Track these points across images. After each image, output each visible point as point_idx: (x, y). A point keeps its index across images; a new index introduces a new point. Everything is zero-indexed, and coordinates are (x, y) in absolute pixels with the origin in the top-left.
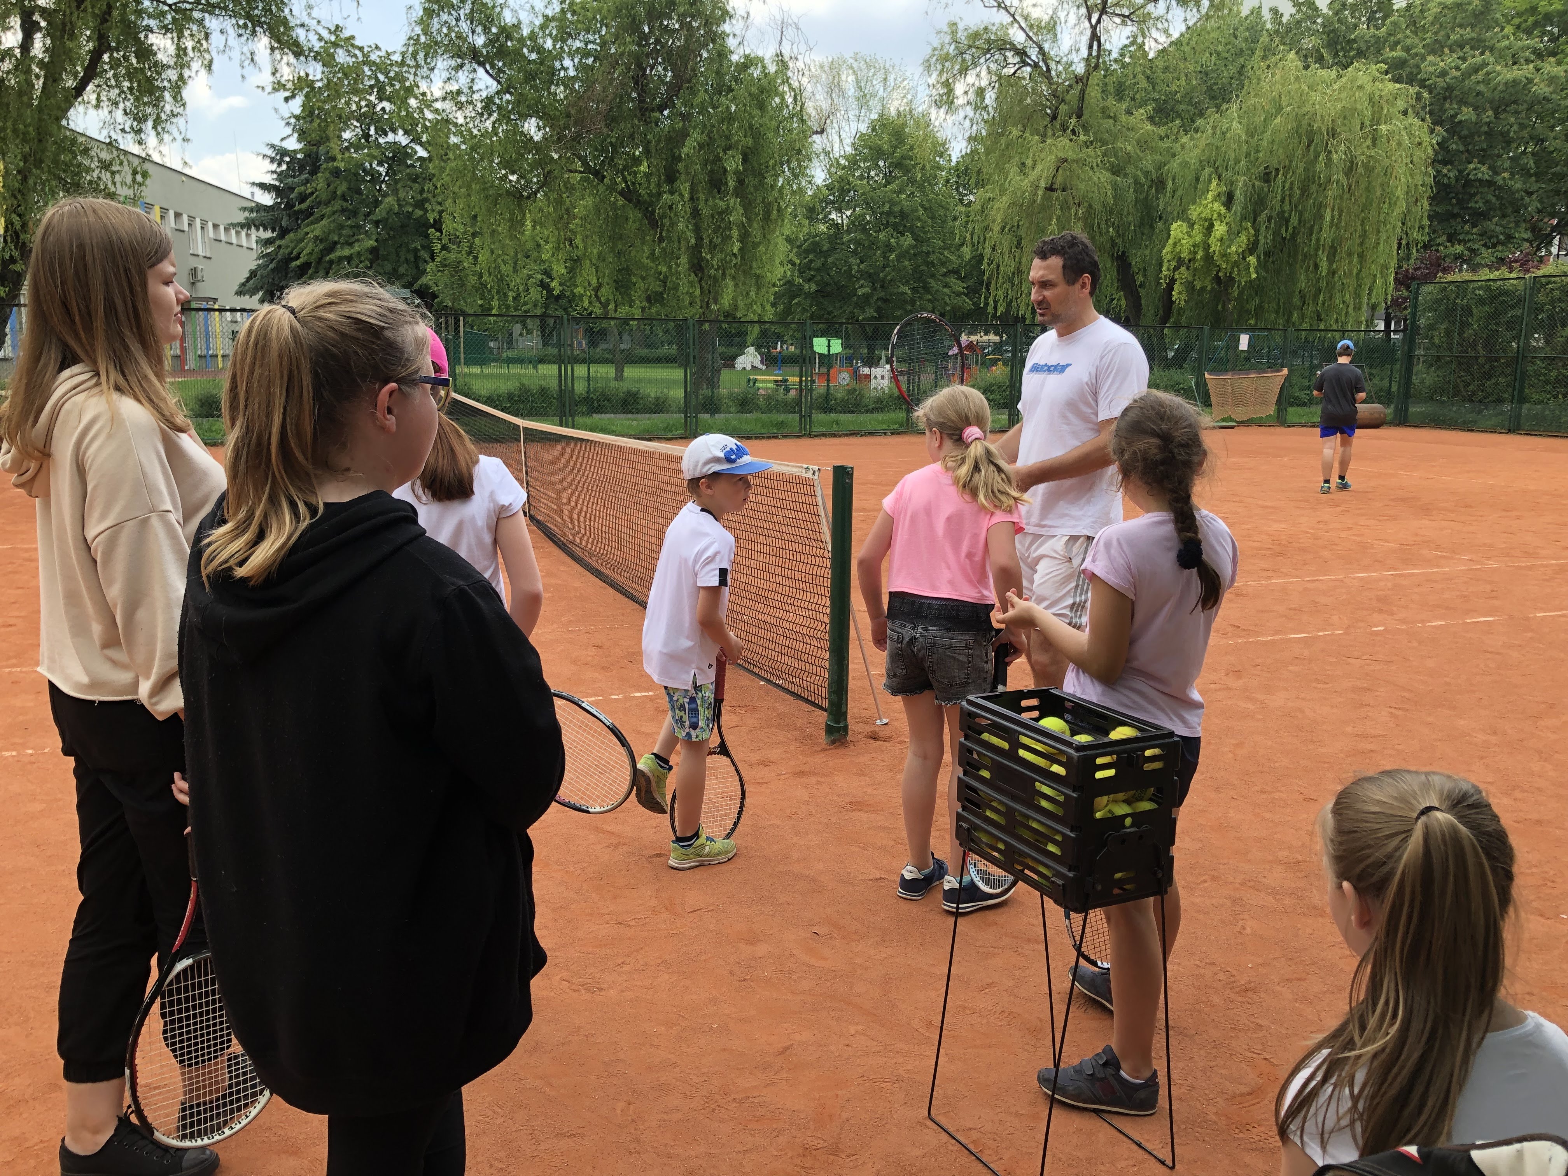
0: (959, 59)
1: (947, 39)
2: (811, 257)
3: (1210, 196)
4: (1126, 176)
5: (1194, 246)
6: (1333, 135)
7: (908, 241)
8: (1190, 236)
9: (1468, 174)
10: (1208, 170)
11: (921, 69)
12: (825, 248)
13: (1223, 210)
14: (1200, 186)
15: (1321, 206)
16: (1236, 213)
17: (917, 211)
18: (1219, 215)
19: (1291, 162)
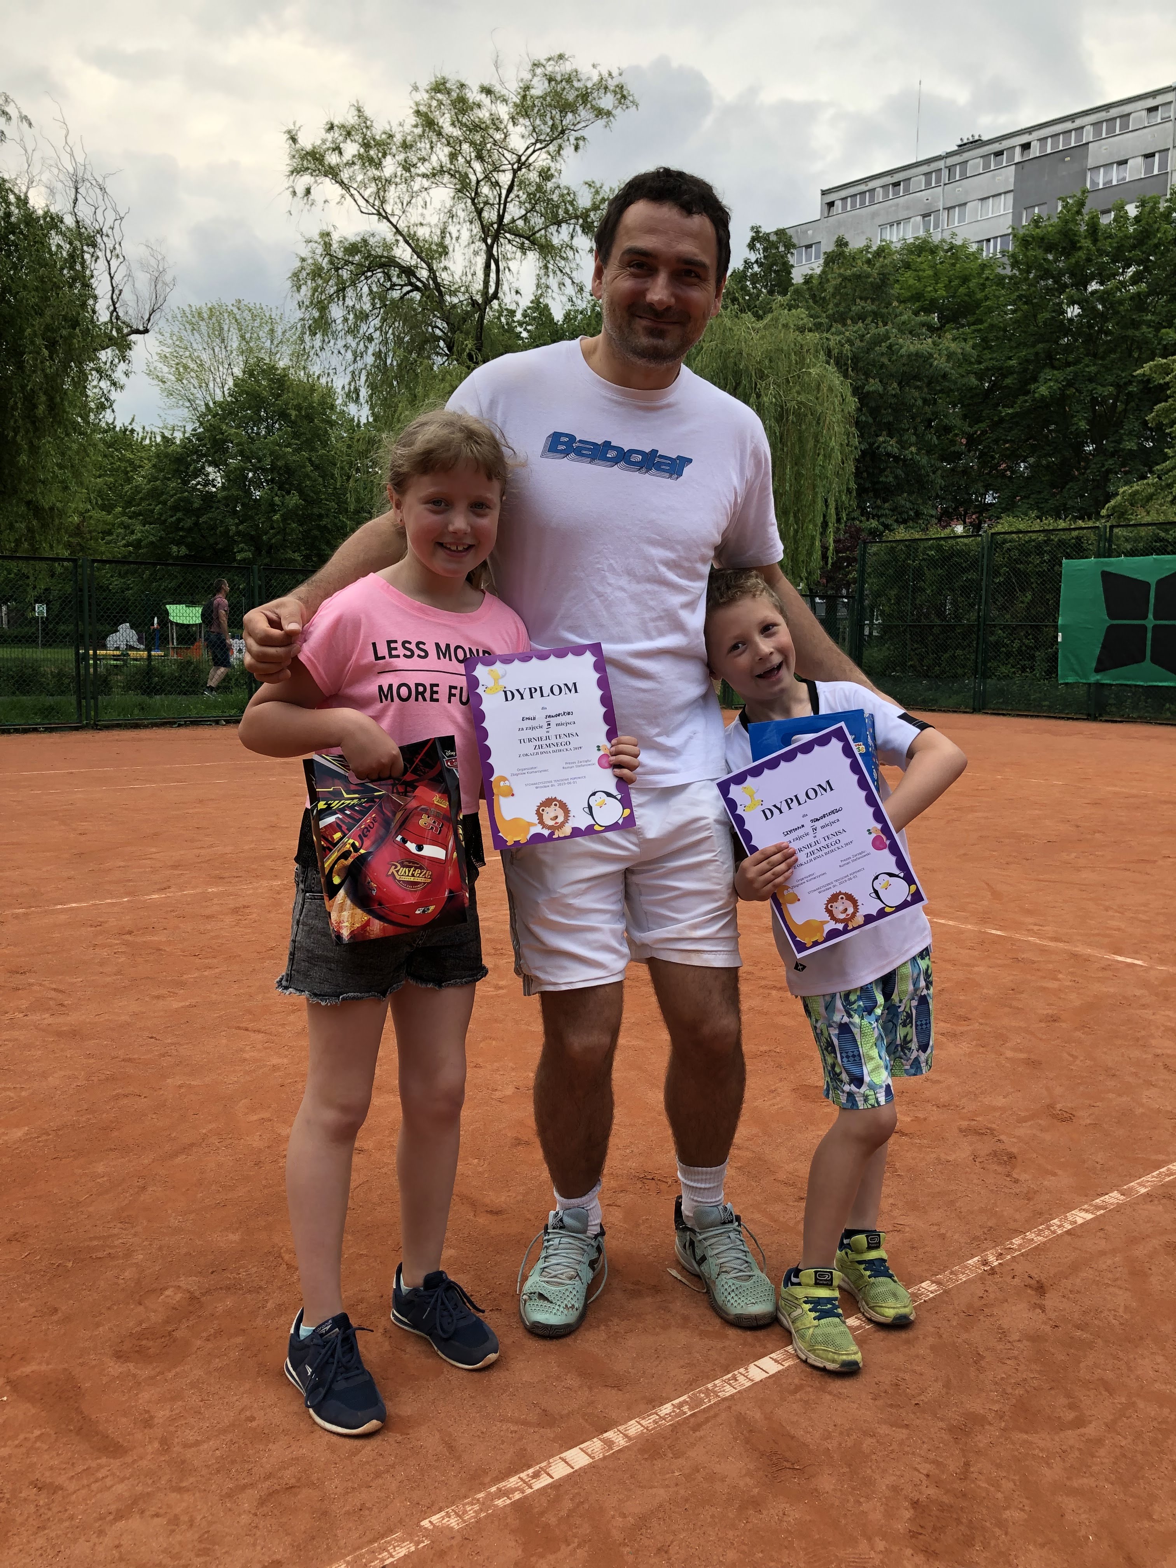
0: (335, 277)
1: (320, 250)
2: (179, 515)
6: (762, 378)
7: (294, 500)
9: (878, 447)
11: (289, 284)
12: (196, 505)
17: (304, 467)
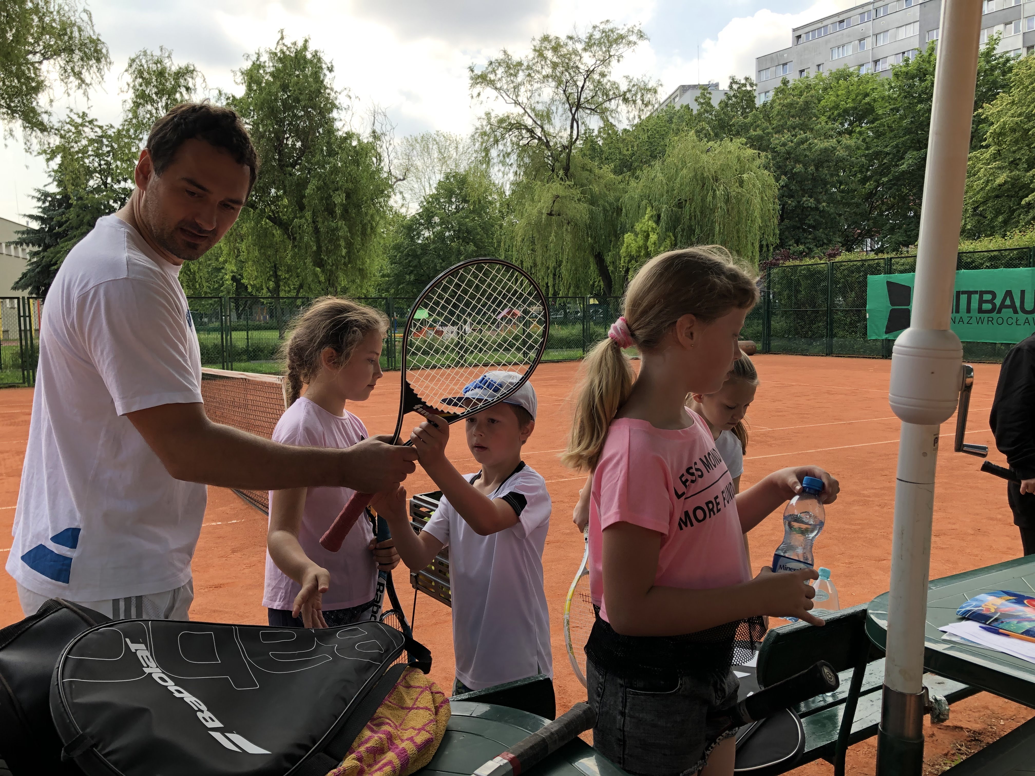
0: (493, 136)
1: (485, 123)
2: (410, 259)
3: (646, 217)
4: (598, 206)
5: (639, 247)
6: (717, 181)
8: (636, 242)
9: (803, 204)
10: (644, 202)
11: (470, 140)
13: (654, 225)
14: (641, 211)
15: (713, 222)
16: (662, 227)
17: (477, 229)
18: (652, 228)
19: (693, 196)
